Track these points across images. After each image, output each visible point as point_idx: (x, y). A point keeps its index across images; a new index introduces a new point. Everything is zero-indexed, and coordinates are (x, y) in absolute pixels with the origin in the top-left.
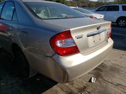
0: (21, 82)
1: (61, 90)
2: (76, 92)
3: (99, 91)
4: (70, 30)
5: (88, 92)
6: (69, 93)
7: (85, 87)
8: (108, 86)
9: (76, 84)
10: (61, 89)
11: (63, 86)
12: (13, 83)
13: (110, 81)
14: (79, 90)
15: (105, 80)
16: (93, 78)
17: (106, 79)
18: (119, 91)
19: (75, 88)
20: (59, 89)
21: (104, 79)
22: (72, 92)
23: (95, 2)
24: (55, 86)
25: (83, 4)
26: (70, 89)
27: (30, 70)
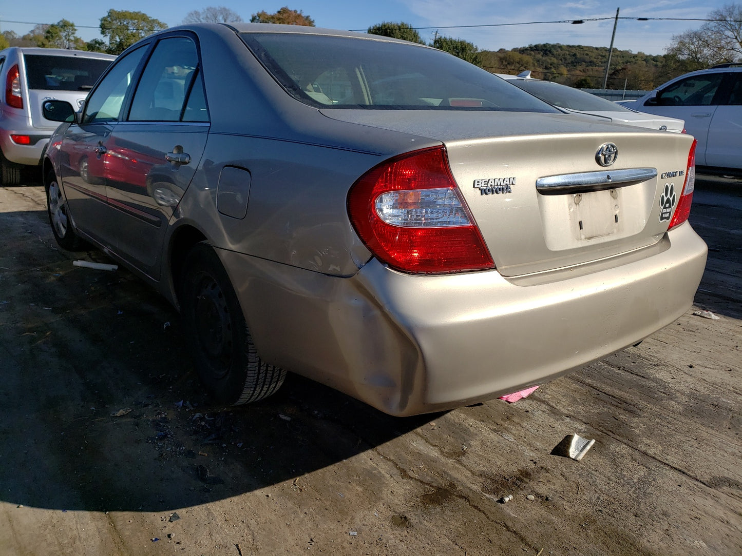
0: (202, 419)
1: (395, 471)
2: (477, 488)
3: (604, 497)
4: (448, 145)
5: (538, 495)
6: (438, 489)
7: (525, 474)
8: (660, 481)
9: (479, 456)
10: (399, 468)
11: (410, 458)
12: (165, 420)
13: (673, 460)
14: (494, 481)
15: (645, 454)
16: (576, 438)
17: (651, 452)
18: (720, 513)
19: (468, 474)
20: (384, 469)
21: (644, 449)
22: (452, 485)
23: (655, 59)
24: (370, 453)
25: (578, 73)
26: (443, 474)
27: (252, 357)
